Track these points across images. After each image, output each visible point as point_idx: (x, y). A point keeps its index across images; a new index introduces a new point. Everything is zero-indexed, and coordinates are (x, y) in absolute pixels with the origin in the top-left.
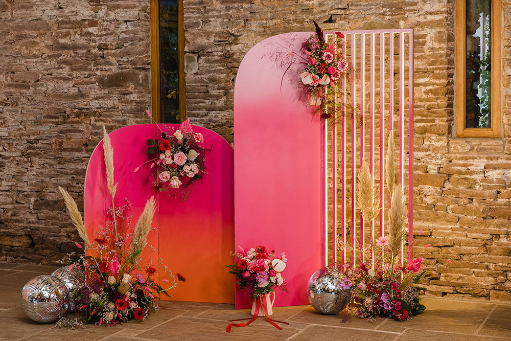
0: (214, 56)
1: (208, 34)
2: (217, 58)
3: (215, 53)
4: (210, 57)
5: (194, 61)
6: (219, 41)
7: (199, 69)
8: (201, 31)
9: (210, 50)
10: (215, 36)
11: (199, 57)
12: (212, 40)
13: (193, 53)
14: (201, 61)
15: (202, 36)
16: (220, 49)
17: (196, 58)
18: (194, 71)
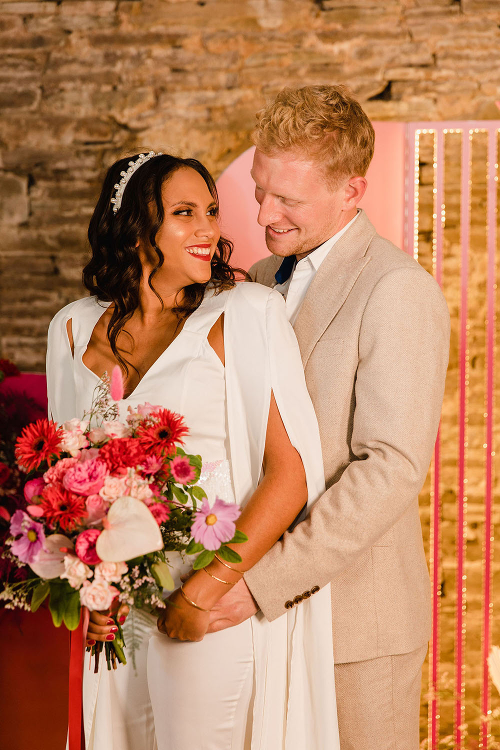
0: (72, 179)
1: (57, 125)
2: (80, 185)
3: (77, 174)
4: (63, 184)
5: (18, 190)
6: (87, 143)
7: (31, 214)
8: (37, 116)
9: (61, 165)
10: (77, 129)
11: (31, 183)
12: (68, 138)
13: (16, 170)
14: (37, 193)
15: (39, 128)
16: (90, 161)
17: (24, 183)
18: (18, 218)
